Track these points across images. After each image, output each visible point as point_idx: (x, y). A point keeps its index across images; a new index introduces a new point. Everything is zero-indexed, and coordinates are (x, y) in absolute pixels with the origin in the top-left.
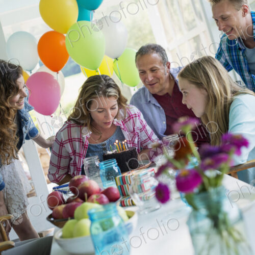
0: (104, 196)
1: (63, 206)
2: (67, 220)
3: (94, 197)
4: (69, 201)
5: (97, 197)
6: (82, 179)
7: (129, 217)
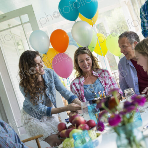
0: (86, 125)
1: (65, 130)
2: (65, 138)
3: (81, 125)
4: (69, 127)
5: (83, 125)
6: (75, 116)
7: (98, 136)
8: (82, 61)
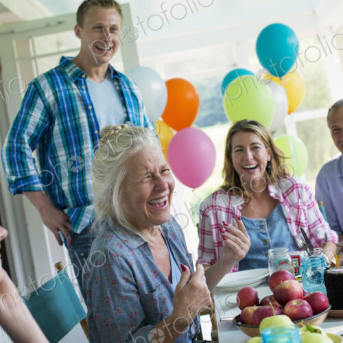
0: (306, 302)
1: (255, 308)
3: (294, 302)
5: (298, 304)
8: (242, 149)
